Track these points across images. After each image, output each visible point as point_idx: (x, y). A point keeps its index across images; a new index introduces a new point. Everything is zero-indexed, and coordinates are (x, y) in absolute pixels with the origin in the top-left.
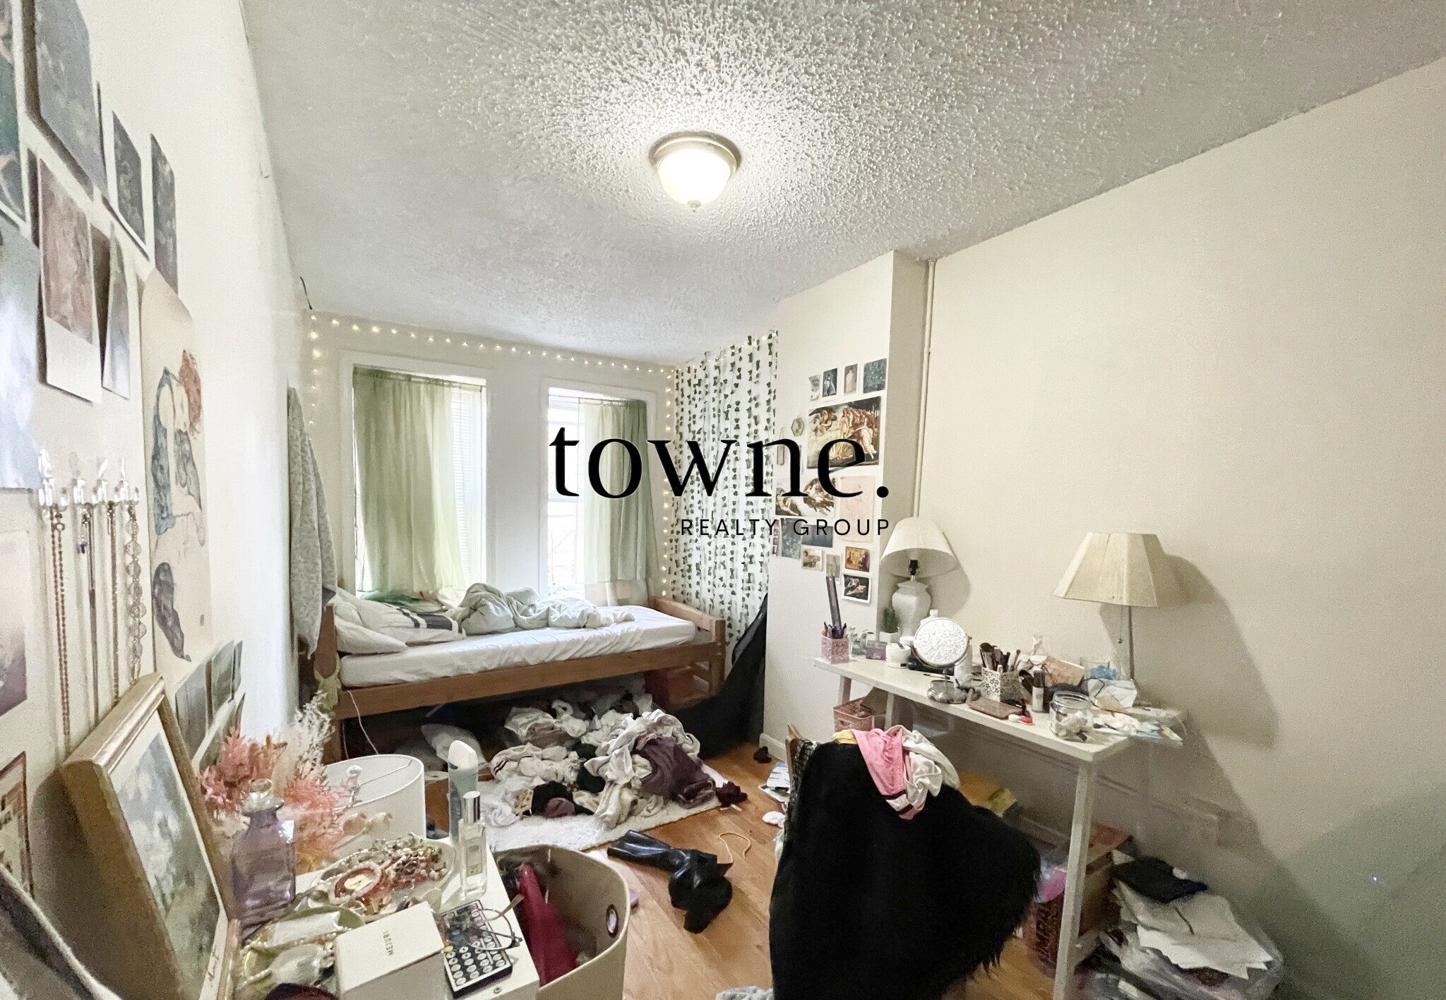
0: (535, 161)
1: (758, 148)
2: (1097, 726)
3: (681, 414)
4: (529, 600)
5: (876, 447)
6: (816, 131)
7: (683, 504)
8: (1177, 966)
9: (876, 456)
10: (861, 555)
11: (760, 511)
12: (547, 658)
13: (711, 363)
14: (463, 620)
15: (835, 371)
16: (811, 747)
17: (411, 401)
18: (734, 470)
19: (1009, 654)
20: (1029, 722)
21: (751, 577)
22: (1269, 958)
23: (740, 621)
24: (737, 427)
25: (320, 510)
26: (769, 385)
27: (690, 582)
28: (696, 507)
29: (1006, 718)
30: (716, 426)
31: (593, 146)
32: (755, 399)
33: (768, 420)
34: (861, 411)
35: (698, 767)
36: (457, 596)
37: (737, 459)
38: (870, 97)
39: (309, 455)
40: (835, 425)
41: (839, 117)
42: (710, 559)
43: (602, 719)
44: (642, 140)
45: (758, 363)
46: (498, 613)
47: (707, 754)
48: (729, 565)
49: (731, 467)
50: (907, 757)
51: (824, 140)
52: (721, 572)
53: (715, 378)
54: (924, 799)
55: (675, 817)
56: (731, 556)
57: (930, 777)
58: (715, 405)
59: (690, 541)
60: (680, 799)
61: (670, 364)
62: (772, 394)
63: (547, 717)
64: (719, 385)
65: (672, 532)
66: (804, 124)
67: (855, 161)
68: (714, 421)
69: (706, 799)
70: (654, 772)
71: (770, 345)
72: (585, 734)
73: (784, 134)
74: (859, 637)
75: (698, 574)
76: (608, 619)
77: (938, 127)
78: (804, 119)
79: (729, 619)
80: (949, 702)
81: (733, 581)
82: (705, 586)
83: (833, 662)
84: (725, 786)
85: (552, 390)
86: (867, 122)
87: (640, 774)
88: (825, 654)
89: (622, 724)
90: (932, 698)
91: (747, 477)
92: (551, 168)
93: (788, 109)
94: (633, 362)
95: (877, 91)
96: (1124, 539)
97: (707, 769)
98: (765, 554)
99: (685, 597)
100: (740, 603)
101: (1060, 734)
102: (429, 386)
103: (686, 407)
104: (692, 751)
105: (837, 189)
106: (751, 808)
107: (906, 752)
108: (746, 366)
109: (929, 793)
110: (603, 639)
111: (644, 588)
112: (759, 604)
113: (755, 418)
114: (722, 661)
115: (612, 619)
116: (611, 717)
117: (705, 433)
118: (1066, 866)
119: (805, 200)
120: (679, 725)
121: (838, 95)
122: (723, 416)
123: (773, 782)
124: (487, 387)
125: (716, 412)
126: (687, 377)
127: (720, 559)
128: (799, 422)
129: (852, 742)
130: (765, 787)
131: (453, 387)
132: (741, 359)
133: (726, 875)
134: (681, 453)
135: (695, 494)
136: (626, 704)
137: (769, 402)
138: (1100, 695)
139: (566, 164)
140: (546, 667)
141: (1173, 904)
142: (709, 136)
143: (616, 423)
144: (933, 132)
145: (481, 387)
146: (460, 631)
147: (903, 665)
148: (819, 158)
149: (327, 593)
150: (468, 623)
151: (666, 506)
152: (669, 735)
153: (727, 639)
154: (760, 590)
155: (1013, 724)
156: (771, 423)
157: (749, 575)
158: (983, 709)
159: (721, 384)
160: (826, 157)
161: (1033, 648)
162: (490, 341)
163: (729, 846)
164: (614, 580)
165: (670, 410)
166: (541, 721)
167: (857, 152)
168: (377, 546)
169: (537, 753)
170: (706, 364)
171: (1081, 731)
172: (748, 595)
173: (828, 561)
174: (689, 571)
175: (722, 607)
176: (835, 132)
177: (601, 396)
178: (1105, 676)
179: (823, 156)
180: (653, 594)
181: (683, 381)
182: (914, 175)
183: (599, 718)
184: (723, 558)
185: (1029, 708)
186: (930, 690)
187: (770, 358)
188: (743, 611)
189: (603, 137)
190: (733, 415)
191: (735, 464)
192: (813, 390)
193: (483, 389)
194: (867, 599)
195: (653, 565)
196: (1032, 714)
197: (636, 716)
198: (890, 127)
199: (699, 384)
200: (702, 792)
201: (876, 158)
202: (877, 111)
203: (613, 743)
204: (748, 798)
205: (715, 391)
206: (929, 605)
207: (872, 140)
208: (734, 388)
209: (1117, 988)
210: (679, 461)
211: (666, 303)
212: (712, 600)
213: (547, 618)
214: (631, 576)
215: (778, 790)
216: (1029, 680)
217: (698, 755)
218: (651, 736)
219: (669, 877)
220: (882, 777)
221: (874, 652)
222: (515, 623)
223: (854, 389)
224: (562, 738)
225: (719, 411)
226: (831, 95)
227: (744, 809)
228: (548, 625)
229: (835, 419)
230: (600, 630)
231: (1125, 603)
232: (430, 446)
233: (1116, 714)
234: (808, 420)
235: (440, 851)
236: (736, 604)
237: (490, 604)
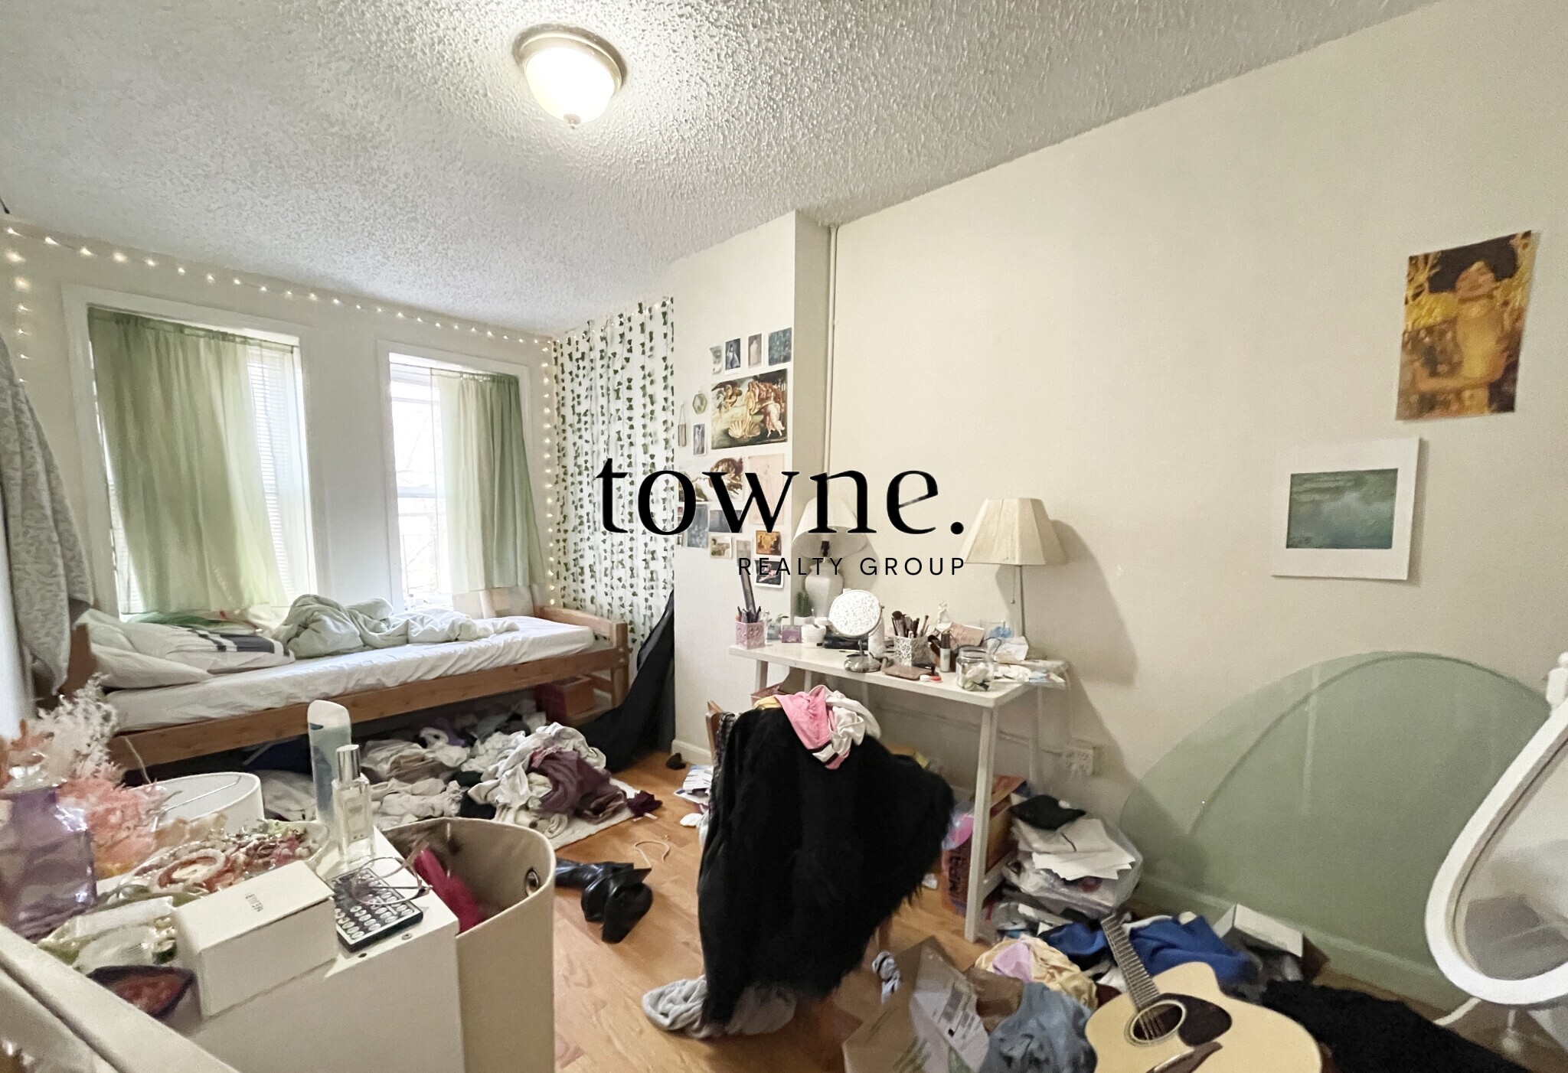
0: (358, 35)
1: (646, 60)
2: (996, 678)
3: (562, 394)
4: (379, 613)
5: (784, 423)
6: (711, 50)
7: (571, 498)
8: (1064, 879)
9: (785, 432)
10: (772, 539)
11: (661, 501)
12: (410, 677)
13: (596, 335)
14: (289, 641)
15: (738, 341)
16: (733, 718)
17: (185, 359)
18: (629, 457)
19: (918, 620)
20: (939, 680)
21: (654, 575)
22: (1133, 860)
23: (644, 624)
24: (630, 408)
25: (52, 492)
26: (664, 359)
27: (584, 586)
28: (586, 502)
29: (918, 679)
30: (605, 406)
31: (438, 26)
32: (649, 375)
33: (666, 399)
34: (768, 385)
35: (605, 780)
36: (277, 616)
37: (631, 444)
38: (769, 18)
39: (28, 415)
40: (740, 400)
41: (737, 38)
42: (606, 558)
43: (486, 743)
44: (502, 28)
45: (651, 334)
46: (338, 629)
47: (616, 766)
48: (628, 563)
49: (626, 454)
50: (830, 712)
51: (720, 64)
52: (617, 573)
53: (602, 351)
54: (849, 747)
55: (583, 835)
56: (630, 553)
57: (853, 726)
58: (603, 382)
59: (581, 540)
60: (586, 815)
61: (545, 334)
62: (669, 370)
63: (415, 748)
64: (606, 359)
65: (559, 531)
66: (698, 39)
67: (754, 96)
68: (603, 401)
69: (616, 811)
70: (555, 788)
71: (664, 314)
72: (466, 762)
73: (676, 49)
74: (774, 620)
75: (592, 576)
76: (486, 629)
77: (840, 67)
78: (697, 33)
79: (631, 623)
80: (865, 671)
81: (634, 581)
82: (601, 588)
83: (749, 647)
84: (637, 796)
85: (393, 357)
86: (766, 49)
87: (539, 793)
88: (739, 642)
89: (513, 744)
90: (849, 669)
91: (644, 465)
92: (381, 47)
93: (681, 16)
94: (500, 329)
95: (776, 12)
96: (1016, 502)
97: (614, 782)
98: (669, 548)
99: (578, 603)
100: (643, 604)
101: (966, 687)
102: (212, 341)
103: (568, 384)
104: (598, 764)
105: (735, 128)
106: (666, 813)
107: (829, 707)
108: (637, 338)
109: (853, 741)
110: (483, 651)
111: (527, 596)
112: (664, 603)
113: (651, 397)
114: (625, 667)
115: (491, 629)
116: (497, 739)
117: (593, 415)
118: (973, 812)
119: (700, 137)
120: (582, 738)
121: (735, 9)
122: (613, 394)
123: (689, 785)
124: (301, 347)
125: (605, 391)
126: (567, 350)
127: (617, 557)
128: (701, 398)
129: (776, 706)
130: (683, 791)
131: (250, 344)
132: (631, 329)
133: (645, 882)
134: (565, 439)
135: (584, 486)
136: (514, 723)
137: (665, 378)
138: (999, 652)
139: (402, 45)
140: (408, 689)
141: (1059, 830)
142: (587, 35)
143: (481, 402)
144: (834, 72)
145: (293, 346)
146: (286, 653)
147: (819, 645)
148: (715, 85)
149: (77, 606)
150: (297, 644)
151: (549, 501)
152: (569, 749)
153: (630, 645)
154: (665, 588)
155: (925, 684)
156: (669, 402)
157: (652, 573)
158: (897, 673)
159: (610, 358)
160: (723, 86)
161: (938, 616)
162: (303, 287)
163: (646, 854)
164: (489, 588)
165: (548, 389)
166: (407, 752)
167: (756, 84)
168: (147, 553)
169: (405, 788)
170: (590, 335)
171: (984, 681)
172: (651, 595)
173: (738, 547)
174: (582, 574)
175: (623, 610)
176: (732, 56)
177: (459, 368)
178: (1001, 635)
179: (720, 84)
180: (539, 603)
181: (562, 355)
182: (815, 122)
183: (483, 742)
184: (621, 556)
185: (937, 670)
186: (846, 662)
187: (665, 329)
188: (646, 614)
189: (451, 14)
190: (625, 394)
191: (629, 449)
192: (715, 362)
193: (295, 349)
194: (779, 584)
195: (538, 571)
196: (941, 674)
197: (528, 734)
198: (790, 59)
199: (583, 358)
200: (612, 804)
201: (777, 96)
202: (777, 37)
203: (502, 765)
204: (664, 805)
205: (603, 366)
206: (841, 584)
207: (772, 72)
208: (625, 363)
209: (1018, 912)
210: (563, 449)
211: (539, 253)
212: (610, 605)
213: (406, 634)
214: (510, 583)
215: (695, 792)
216: (938, 643)
217: (605, 768)
218: (550, 750)
219: (580, 894)
220: (808, 733)
221: (790, 636)
222: (363, 641)
223: (759, 361)
224: (436, 770)
225: (608, 389)
226: (728, 8)
227: (659, 817)
228: (407, 642)
229: (740, 394)
230: (476, 642)
231: (1017, 562)
232: (221, 420)
233: (1012, 666)
234: (710, 396)
235: (305, 831)
236: (638, 606)
237: (326, 618)
